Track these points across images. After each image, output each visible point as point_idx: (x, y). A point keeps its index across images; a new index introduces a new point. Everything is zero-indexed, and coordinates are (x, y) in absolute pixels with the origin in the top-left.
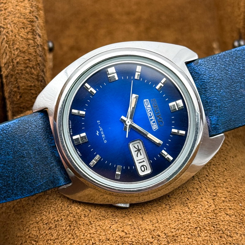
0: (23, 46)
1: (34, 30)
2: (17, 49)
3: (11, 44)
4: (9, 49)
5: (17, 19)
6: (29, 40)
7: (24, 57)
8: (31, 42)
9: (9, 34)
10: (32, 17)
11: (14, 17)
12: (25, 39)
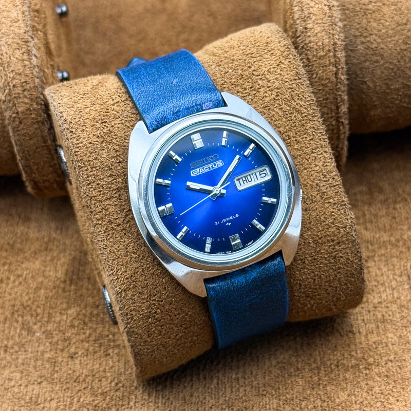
0: (19, 67)
1: (29, 50)
2: (12, 71)
3: (6, 67)
4: (4, 72)
5: (11, 40)
6: (25, 62)
7: (20, 80)
8: (27, 63)
9: (3, 56)
10: (27, 37)
11: (9, 38)
12: (20, 60)
